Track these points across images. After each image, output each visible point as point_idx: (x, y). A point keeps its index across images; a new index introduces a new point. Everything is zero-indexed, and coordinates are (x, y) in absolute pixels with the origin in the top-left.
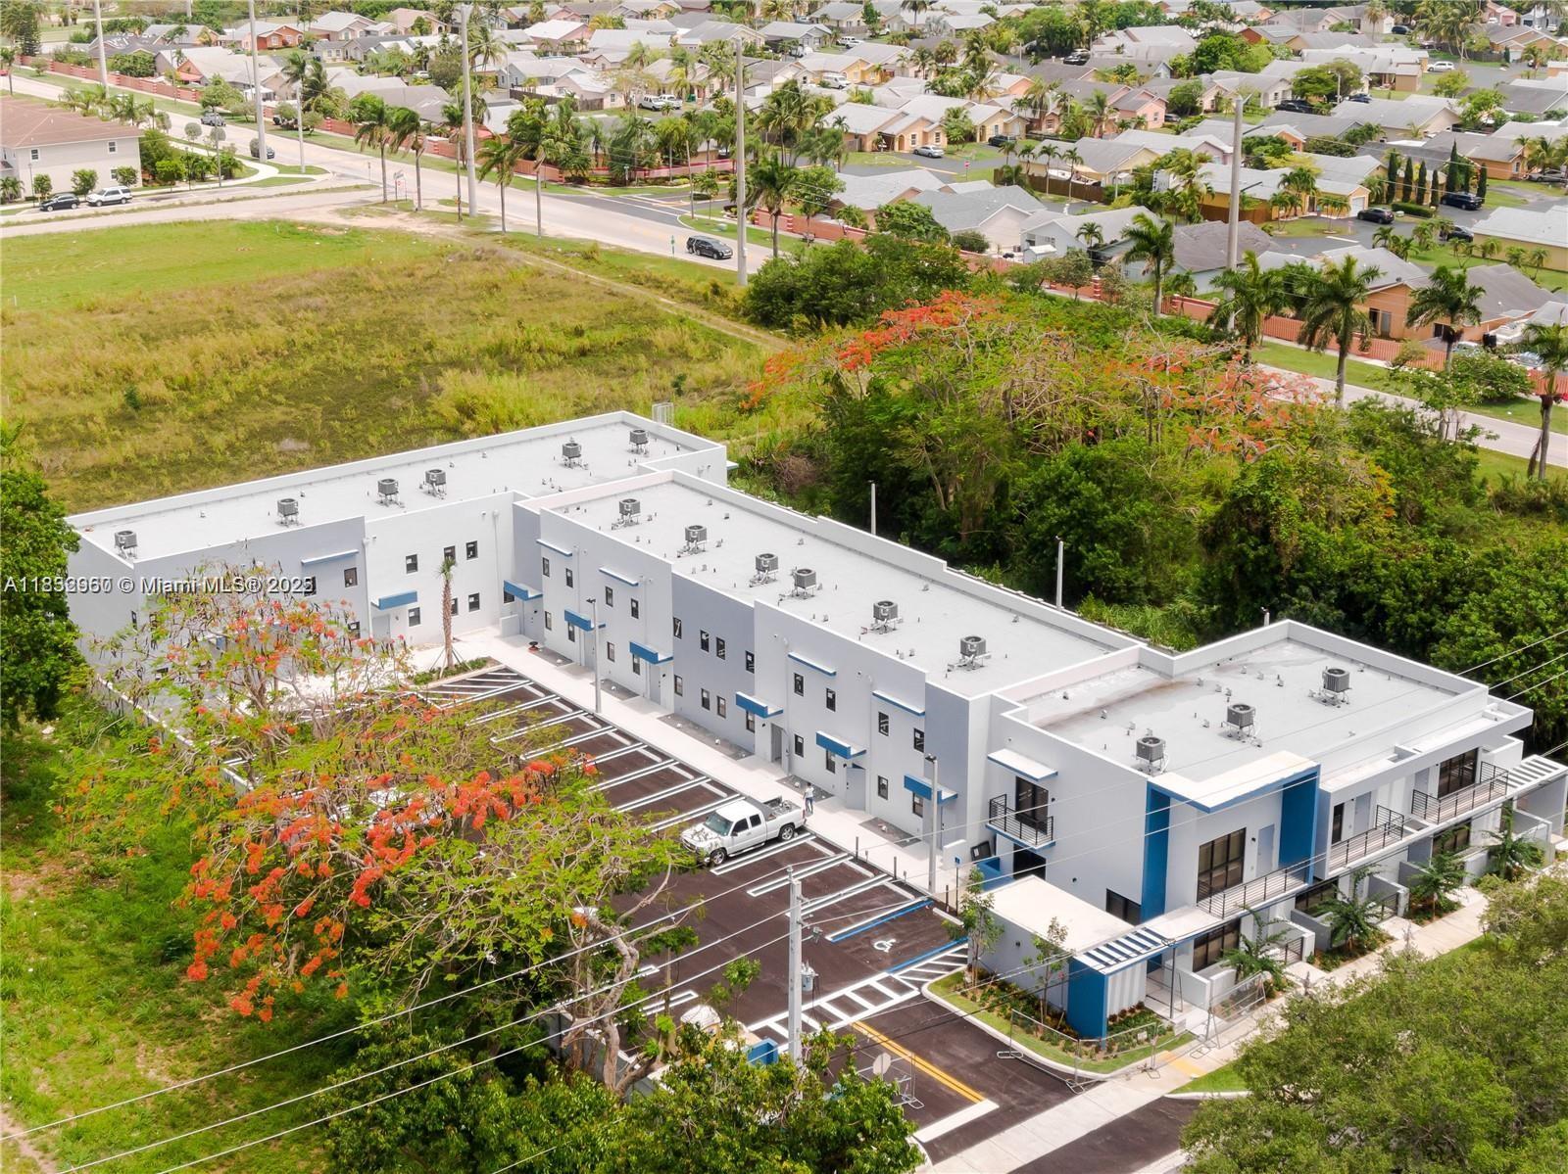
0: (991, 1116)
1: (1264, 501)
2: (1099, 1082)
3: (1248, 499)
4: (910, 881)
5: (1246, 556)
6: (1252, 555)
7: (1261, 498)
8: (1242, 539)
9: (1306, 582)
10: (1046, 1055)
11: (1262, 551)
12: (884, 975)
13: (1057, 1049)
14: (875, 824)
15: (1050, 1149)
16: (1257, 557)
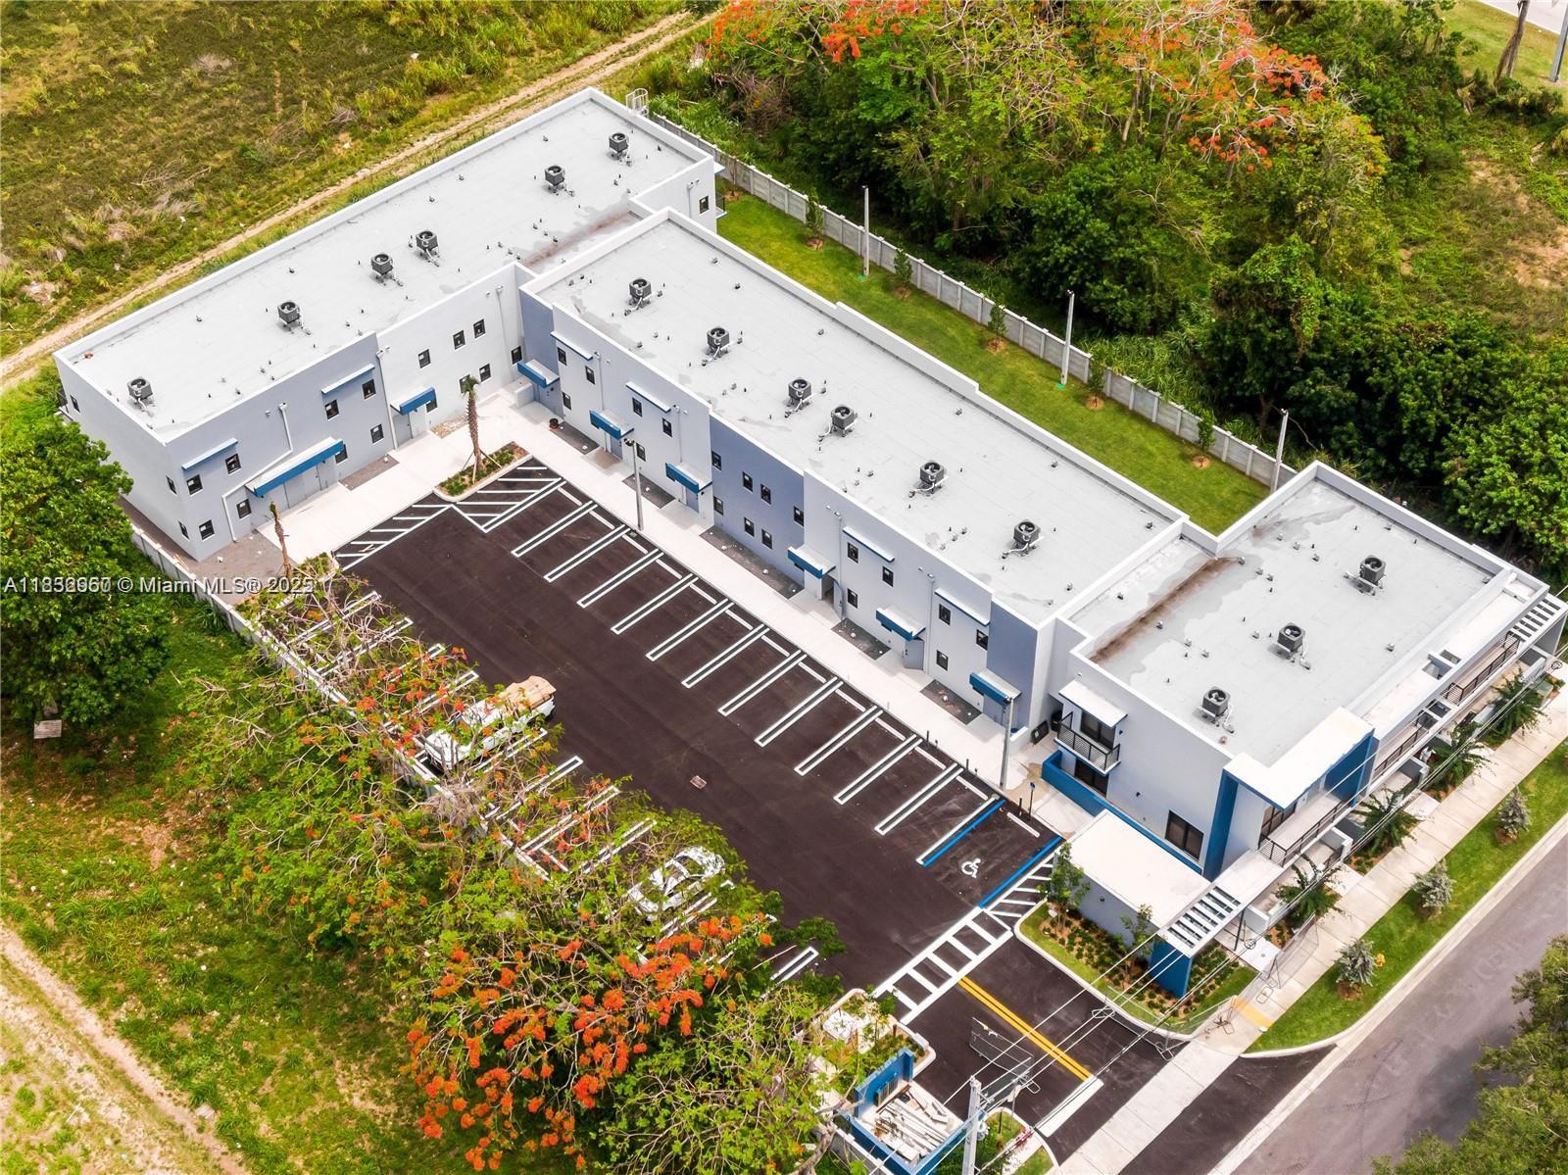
0: (1098, 1096)
1: (1286, 288)
2: (1184, 1045)
3: (1269, 286)
4: (981, 775)
5: (1263, 336)
6: (1270, 336)
7: (1282, 284)
8: (1259, 319)
9: (1320, 363)
10: (1136, 1013)
11: (1280, 335)
12: (977, 911)
13: (1142, 1005)
14: (934, 690)
15: (1155, 1135)
16: (1274, 342)
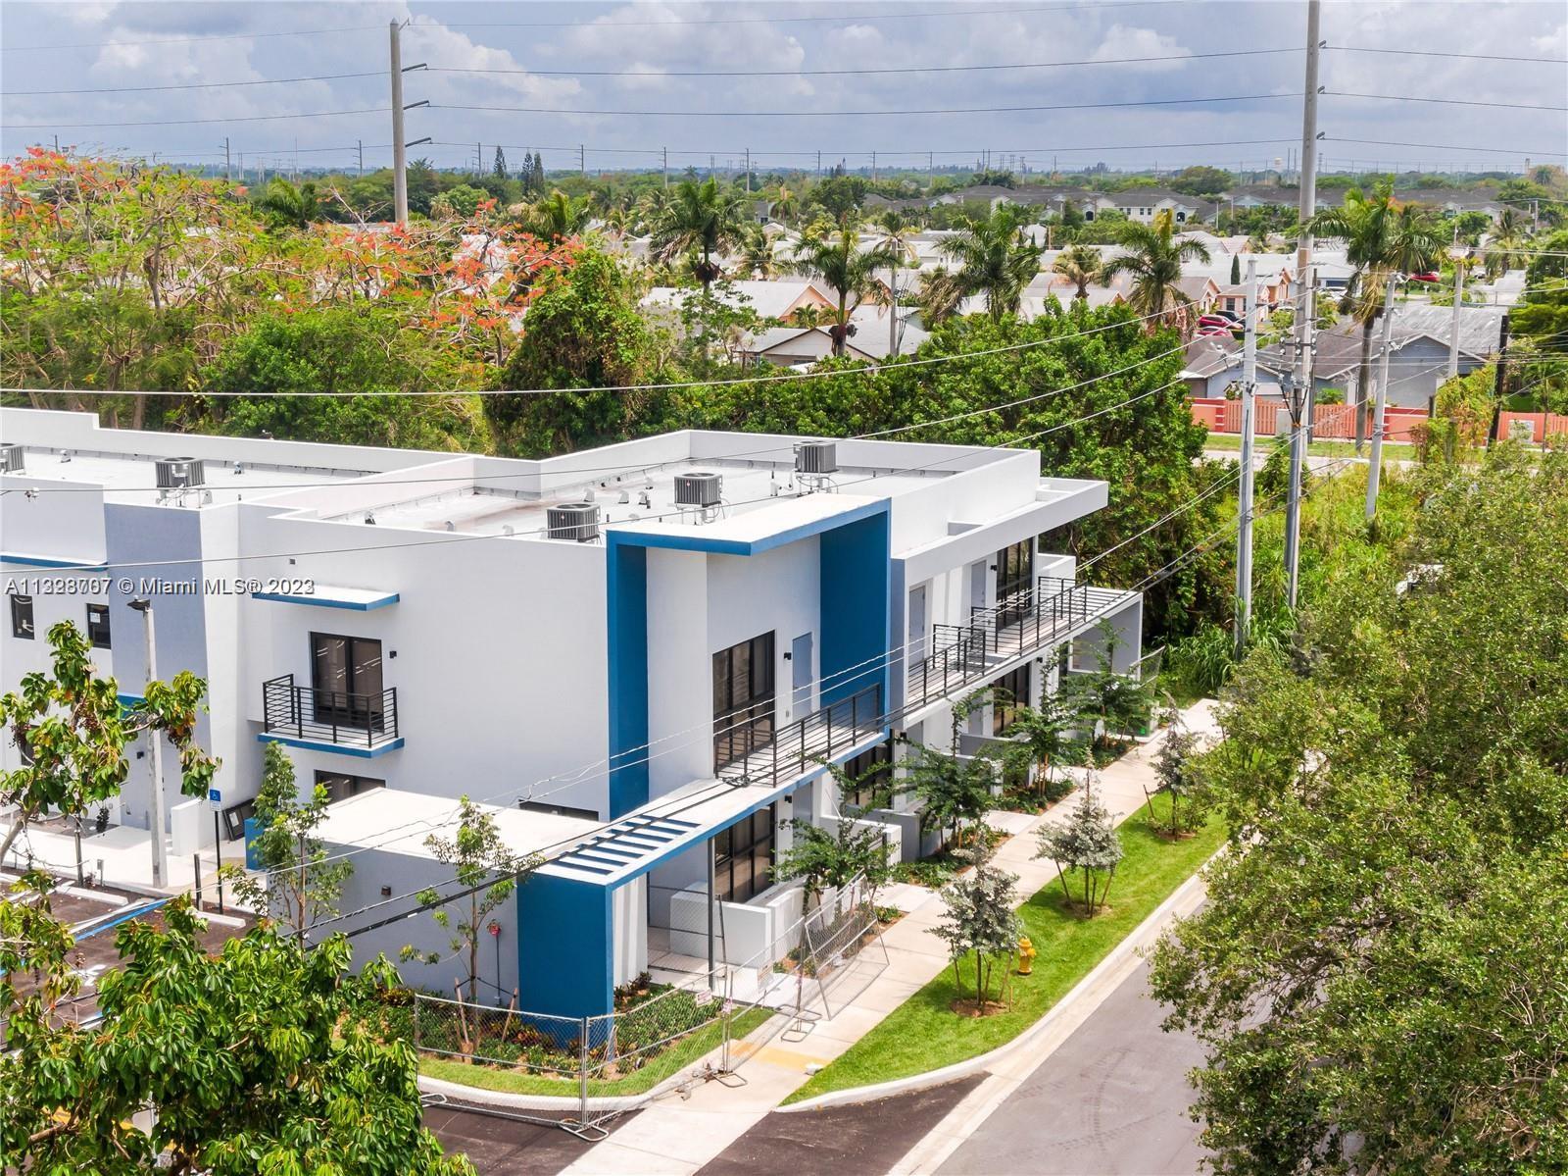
2: (628, 1115)
8: (561, 385)
10: (500, 1087)
13: (518, 1074)
